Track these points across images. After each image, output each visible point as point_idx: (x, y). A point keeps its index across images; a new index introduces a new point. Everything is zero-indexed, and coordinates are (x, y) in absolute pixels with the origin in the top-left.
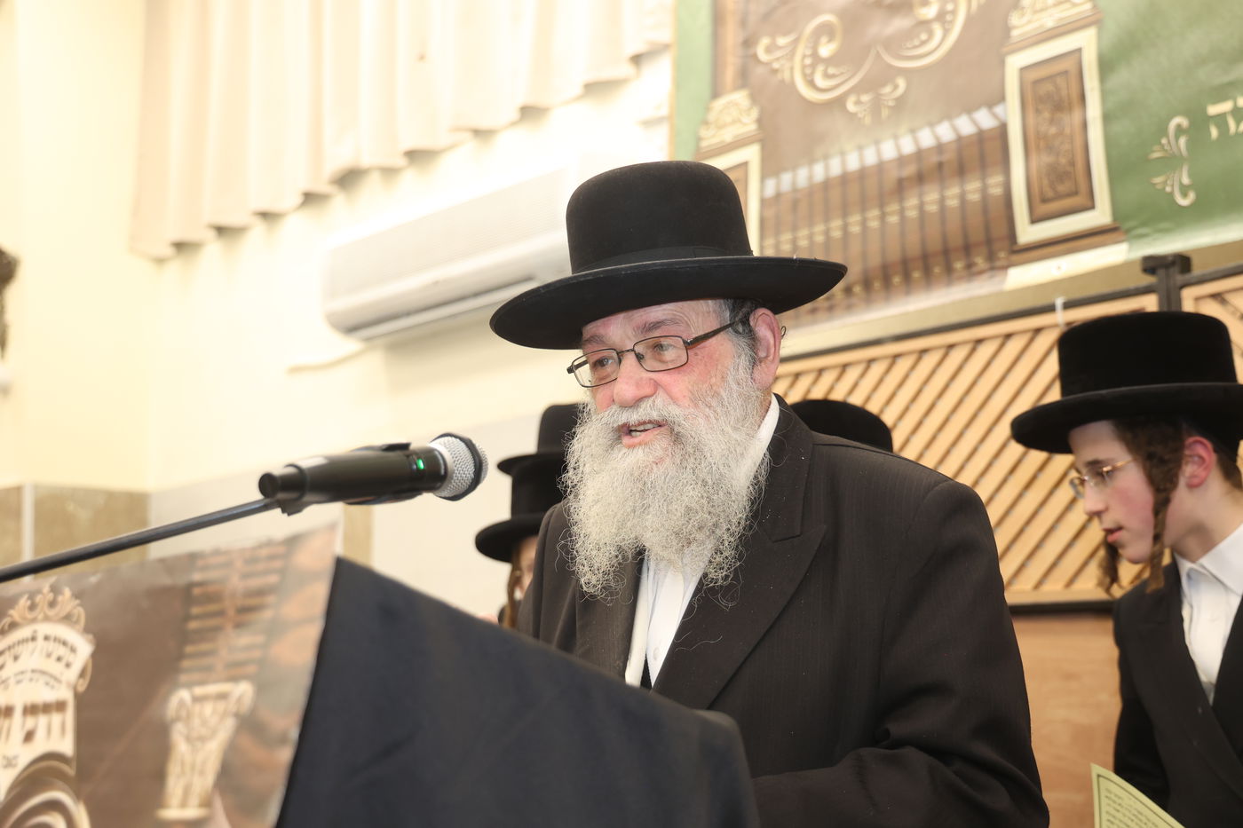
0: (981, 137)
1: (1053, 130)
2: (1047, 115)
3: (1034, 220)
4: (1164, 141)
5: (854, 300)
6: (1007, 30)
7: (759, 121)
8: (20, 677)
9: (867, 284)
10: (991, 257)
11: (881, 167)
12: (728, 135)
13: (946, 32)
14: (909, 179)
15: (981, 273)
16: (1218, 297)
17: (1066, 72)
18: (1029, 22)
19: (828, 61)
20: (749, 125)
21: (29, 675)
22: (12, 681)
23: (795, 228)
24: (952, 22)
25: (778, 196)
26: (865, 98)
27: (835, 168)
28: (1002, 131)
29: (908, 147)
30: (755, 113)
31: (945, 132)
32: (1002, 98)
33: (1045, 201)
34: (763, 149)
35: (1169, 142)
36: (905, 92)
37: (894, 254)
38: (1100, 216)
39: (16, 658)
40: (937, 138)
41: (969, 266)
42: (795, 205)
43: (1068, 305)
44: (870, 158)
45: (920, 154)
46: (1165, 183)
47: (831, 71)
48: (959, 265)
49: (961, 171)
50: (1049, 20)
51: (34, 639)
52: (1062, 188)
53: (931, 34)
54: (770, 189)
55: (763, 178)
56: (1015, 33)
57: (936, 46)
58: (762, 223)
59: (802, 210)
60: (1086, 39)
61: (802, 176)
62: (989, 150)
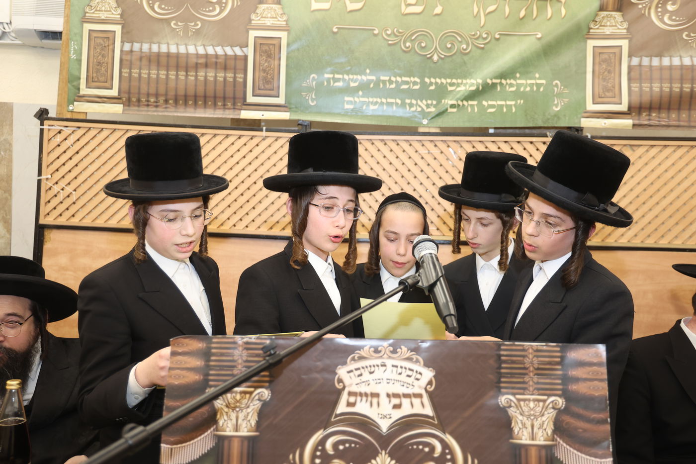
0: (236, 57)
1: (266, 64)
2: (264, 57)
3: (253, 96)
4: (308, 81)
5: (168, 106)
6: (250, 20)
7: (122, 15)
8: (379, 381)
9: (176, 102)
10: (234, 104)
11: (188, 55)
12: (103, 16)
13: (222, 10)
14: (201, 64)
15: (229, 109)
17: (274, 45)
18: (259, 20)
20: (116, 14)
21: (385, 381)
22: (372, 382)
23: (140, 69)
24: (225, 7)
25: (131, 51)
26: (179, 24)
27: (164, 49)
28: (246, 58)
29: (201, 51)
30: (119, 11)
31: (220, 51)
32: (247, 46)
33: (259, 89)
34: (123, 28)
35: (309, 82)
36: (200, 28)
37: (191, 92)
38: (281, 100)
39: (371, 373)
40: (216, 52)
41: (224, 105)
42: (141, 59)
43: (267, 130)
44: (182, 50)
45: (207, 56)
46: (306, 95)
47: (163, 6)
48: (220, 104)
49: (225, 68)
50: (269, 22)
51: (384, 365)
52: (267, 86)
53: (214, 9)
54: (127, 47)
55: (123, 42)
56: (253, 22)
57: (216, 14)
58: (121, 61)
59: (145, 62)
60: (283, 35)
61: (146, 47)
62: (237, 64)
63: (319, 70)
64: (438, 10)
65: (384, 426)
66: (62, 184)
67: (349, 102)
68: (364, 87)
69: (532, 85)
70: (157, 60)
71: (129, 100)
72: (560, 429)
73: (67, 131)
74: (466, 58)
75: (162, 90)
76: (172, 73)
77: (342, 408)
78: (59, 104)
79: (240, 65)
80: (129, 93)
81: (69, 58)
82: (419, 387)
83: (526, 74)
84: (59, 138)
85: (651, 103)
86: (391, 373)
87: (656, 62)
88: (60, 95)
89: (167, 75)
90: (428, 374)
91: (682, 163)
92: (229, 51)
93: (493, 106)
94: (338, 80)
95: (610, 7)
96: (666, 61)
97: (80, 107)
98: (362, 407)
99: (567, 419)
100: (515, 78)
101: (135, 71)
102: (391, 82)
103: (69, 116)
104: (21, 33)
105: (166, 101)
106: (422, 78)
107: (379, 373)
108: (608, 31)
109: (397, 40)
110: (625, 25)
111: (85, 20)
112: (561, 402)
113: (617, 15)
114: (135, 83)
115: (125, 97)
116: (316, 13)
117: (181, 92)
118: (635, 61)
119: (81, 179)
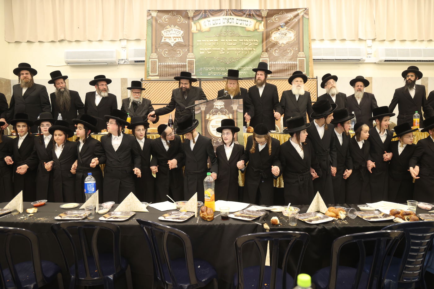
1: (191, 66)
4: (200, 69)
6: (187, 57)
7: (158, 57)
9: (171, 75)
11: (173, 65)
12: (154, 57)
13: (180, 55)
16: (204, 82)
17: (192, 62)
18: (189, 56)
19: (167, 53)
20: (157, 57)
23: (163, 69)
25: (160, 65)
26: (171, 58)
27: (168, 64)
28: (186, 65)
29: (176, 64)
30: (157, 56)
31: (180, 64)
32: (186, 62)
34: (158, 60)
36: (175, 59)
37: (174, 73)
42: (163, 66)
44: (172, 64)
45: (177, 65)
47: (167, 55)
49: (182, 67)
50: (191, 57)
53: (178, 55)
54: (159, 64)
55: (158, 63)
57: (179, 56)
58: (158, 67)
59: (163, 67)
60: (194, 60)
61: (164, 64)
62: (184, 66)
63: (203, 67)
64: (228, 53)
65: (219, 109)
66: (147, 94)
67: (209, 74)
68: (213, 70)
69: (249, 68)
70: (166, 66)
71: (160, 76)
72: (238, 108)
73: (148, 83)
74: (234, 63)
75: (168, 73)
76: (170, 69)
77: (214, 107)
78: (145, 77)
79: (185, 66)
80: (160, 74)
81: (147, 67)
82: (223, 104)
83: (248, 66)
84: (146, 85)
85: (274, 72)
86: (219, 103)
87: (275, 63)
88: (145, 75)
89: (169, 70)
90: (224, 103)
91: (281, 84)
92: (182, 64)
93: (241, 73)
94: (207, 69)
95: (264, 51)
96: (277, 63)
97: (150, 78)
98: (217, 107)
99: (239, 107)
100: (245, 67)
101: (161, 69)
102: (218, 69)
103: (147, 80)
104: (131, 62)
105: (169, 75)
106: (225, 68)
107: (218, 103)
108: (264, 56)
109: (219, 60)
110: (268, 55)
111: (150, 58)
112: (238, 105)
113: (266, 53)
114: (162, 72)
115: (159, 75)
116: (201, 55)
117: (172, 73)
118: (270, 63)
119: (151, 94)
